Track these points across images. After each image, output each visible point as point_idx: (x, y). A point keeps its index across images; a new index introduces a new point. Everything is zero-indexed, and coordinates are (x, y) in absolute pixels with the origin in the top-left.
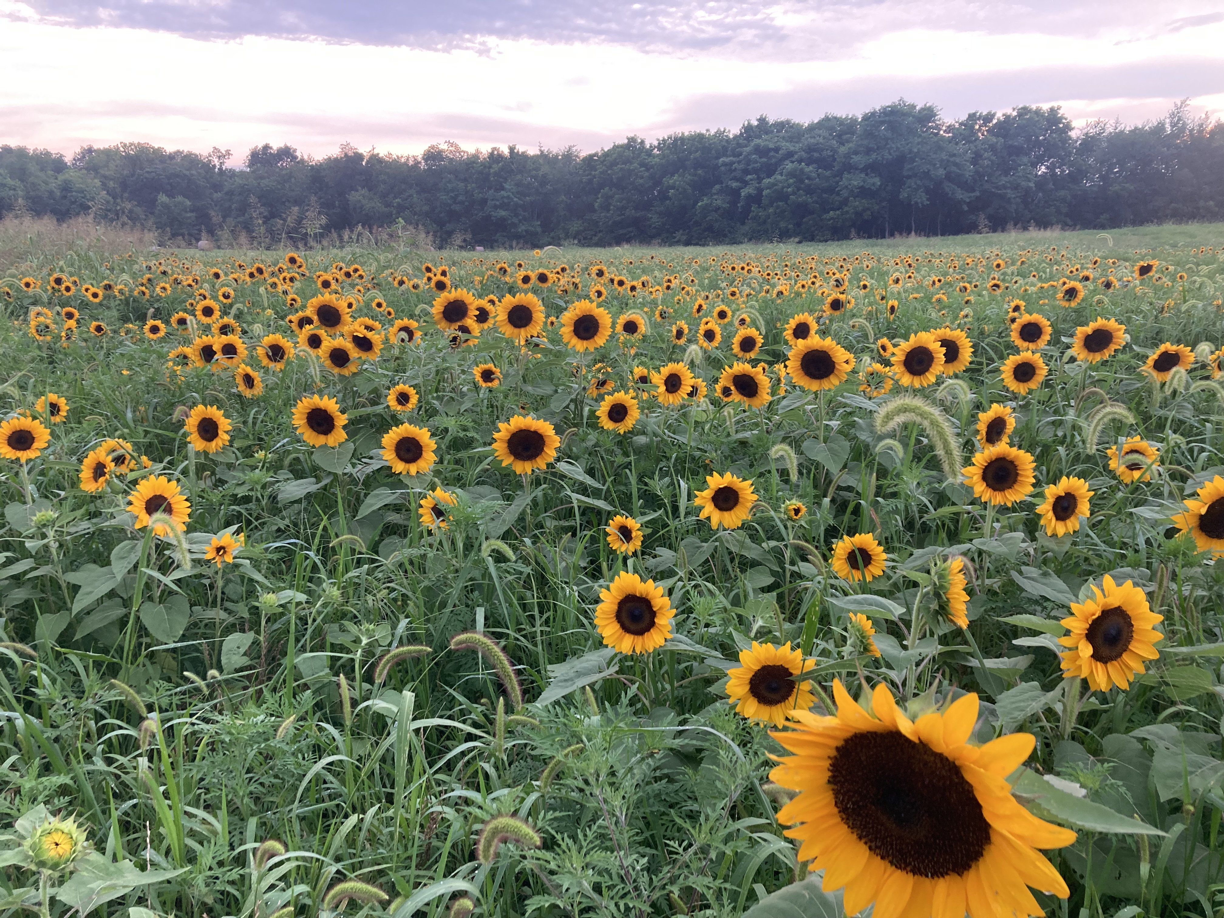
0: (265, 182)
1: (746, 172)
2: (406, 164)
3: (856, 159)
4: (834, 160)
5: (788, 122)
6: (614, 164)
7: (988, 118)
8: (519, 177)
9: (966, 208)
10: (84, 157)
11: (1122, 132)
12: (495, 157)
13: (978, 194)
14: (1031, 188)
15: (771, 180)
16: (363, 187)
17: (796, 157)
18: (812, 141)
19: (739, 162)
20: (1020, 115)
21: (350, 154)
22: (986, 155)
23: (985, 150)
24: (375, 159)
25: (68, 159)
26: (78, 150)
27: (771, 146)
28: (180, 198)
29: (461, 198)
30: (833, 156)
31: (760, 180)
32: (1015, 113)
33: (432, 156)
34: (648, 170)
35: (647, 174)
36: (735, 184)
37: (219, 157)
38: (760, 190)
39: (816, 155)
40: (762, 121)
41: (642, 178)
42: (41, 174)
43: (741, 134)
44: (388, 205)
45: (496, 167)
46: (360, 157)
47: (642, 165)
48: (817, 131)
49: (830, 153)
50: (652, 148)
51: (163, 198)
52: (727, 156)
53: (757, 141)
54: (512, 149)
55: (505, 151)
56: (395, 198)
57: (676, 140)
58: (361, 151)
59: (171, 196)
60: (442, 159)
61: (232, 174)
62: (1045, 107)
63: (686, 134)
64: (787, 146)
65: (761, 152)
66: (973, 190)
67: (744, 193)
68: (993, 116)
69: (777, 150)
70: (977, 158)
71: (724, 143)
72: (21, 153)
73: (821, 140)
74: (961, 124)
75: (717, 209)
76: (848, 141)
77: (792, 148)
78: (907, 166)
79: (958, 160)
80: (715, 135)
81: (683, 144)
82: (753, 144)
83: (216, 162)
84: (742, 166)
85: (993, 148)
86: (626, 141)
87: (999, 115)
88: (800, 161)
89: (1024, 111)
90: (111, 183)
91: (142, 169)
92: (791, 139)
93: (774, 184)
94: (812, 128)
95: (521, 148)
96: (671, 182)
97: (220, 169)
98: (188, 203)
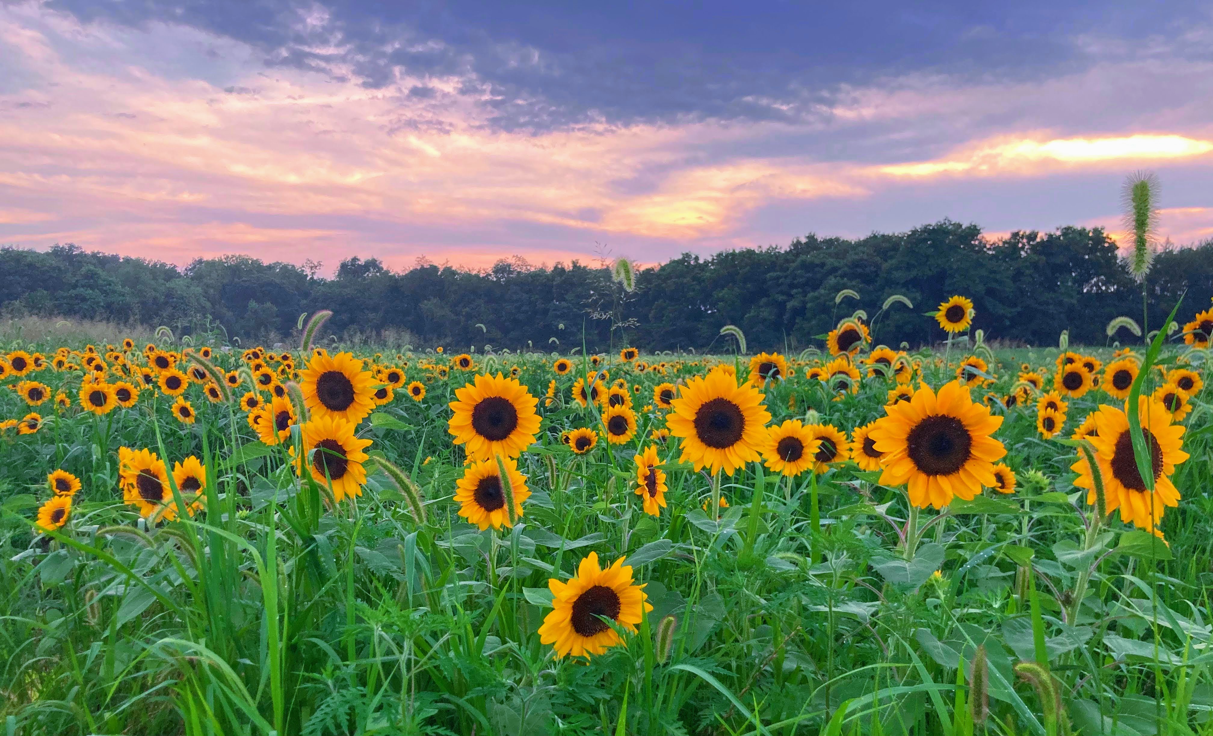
0: (348, 290)
1: (792, 286)
2: (477, 276)
3: (897, 275)
4: (877, 275)
5: (837, 240)
6: (669, 277)
7: (1032, 237)
8: (579, 289)
9: (1008, 323)
10: (195, 267)
11: (1171, 252)
12: (559, 271)
13: (1019, 309)
14: (1073, 305)
15: (816, 294)
16: (435, 297)
17: (840, 272)
18: (857, 257)
19: (786, 277)
20: (1064, 234)
21: (426, 266)
22: (1027, 272)
23: (1027, 268)
24: (449, 272)
25: (180, 270)
26: (190, 262)
27: (817, 261)
28: (269, 304)
29: (524, 308)
30: (876, 272)
31: (805, 294)
32: (1059, 233)
33: (502, 269)
34: (699, 283)
35: (698, 287)
36: (781, 298)
37: (312, 268)
38: (804, 303)
39: (859, 270)
40: (811, 238)
41: (694, 290)
42: (153, 282)
43: (791, 250)
44: (457, 314)
45: (558, 280)
46: (434, 269)
47: (694, 279)
48: (861, 248)
49: (873, 269)
50: (706, 263)
51: (253, 304)
52: (775, 271)
53: (804, 257)
54: (575, 264)
55: (568, 266)
56: (465, 307)
57: (727, 256)
58: (435, 264)
59: (260, 301)
60: (511, 272)
61: (321, 283)
62: (1089, 226)
63: (737, 251)
64: (831, 261)
65: (807, 267)
66: (1015, 305)
67: (789, 305)
68: (1036, 236)
69: (823, 265)
70: (1018, 275)
71: (774, 259)
72: (138, 265)
73: (865, 257)
74: (1004, 243)
75: (765, 320)
76: (892, 257)
77: (836, 264)
78: (948, 282)
79: (998, 277)
80: (767, 252)
81: (733, 259)
82: (799, 260)
83: (308, 272)
84: (788, 281)
85: (1035, 266)
86: (681, 257)
87: (1042, 236)
88: (842, 277)
89: (1067, 231)
90: (212, 290)
91: (240, 277)
92: (837, 255)
93: (817, 298)
94: (859, 244)
95: (582, 263)
96: (721, 294)
97: (312, 278)
98: (275, 309)
